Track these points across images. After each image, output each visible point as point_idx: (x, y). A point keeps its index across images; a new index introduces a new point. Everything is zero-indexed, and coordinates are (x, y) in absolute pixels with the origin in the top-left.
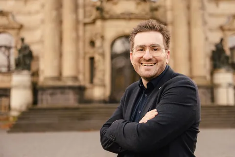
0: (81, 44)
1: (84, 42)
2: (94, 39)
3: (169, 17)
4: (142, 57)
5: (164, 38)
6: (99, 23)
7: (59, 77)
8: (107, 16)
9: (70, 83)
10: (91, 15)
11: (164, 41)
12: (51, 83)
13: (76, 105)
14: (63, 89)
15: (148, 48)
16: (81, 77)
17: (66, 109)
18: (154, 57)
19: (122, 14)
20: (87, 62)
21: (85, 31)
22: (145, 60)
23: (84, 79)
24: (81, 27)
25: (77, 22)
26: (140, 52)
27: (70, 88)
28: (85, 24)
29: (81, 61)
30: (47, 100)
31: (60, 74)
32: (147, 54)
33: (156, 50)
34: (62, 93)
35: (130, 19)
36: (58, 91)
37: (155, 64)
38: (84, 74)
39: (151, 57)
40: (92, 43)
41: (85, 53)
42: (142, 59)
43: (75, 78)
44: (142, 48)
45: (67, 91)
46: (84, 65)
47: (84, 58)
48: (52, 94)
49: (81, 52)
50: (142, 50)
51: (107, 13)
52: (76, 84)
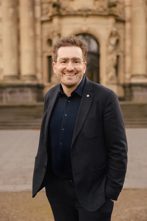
0: (39, 43)
1: (42, 40)
2: (51, 37)
3: (128, 13)
4: (65, 68)
5: (83, 52)
6: (56, 20)
7: (18, 76)
8: (64, 13)
9: (28, 82)
10: (47, 13)
11: (83, 55)
12: (10, 82)
13: (35, 103)
14: (22, 87)
15: (70, 61)
16: (39, 76)
17: (23, 107)
18: (75, 69)
19: (79, 10)
20: (45, 60)
21: (42, 29)
22: (68, 70)
23: (42, 78)
24: (38, 25)
25: (34, 20)
26: (63, 63)
27: (29, 86)
28: (42, 22)
29: (39, 60)
30: (7, 98)
31: (19, 73)
32: (70, 66)
33: (76, 62)
34: (21, 91)
35: (87, 16)
36: (17, 90)
37: (76, 74)
38: (42, 73)
39: (73, 69)
40: (50, 42)
41: (43, 52)
42: (65, 70)
43: (34, 77)
44: (65, 61)
45: (25, 89)
46: (42, 64)
47: (42, 57)
48: (11, 93)
49: (39, 51)
50: (64, 62)
51: (64, 9)
52: (35, 83)
